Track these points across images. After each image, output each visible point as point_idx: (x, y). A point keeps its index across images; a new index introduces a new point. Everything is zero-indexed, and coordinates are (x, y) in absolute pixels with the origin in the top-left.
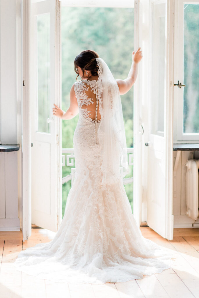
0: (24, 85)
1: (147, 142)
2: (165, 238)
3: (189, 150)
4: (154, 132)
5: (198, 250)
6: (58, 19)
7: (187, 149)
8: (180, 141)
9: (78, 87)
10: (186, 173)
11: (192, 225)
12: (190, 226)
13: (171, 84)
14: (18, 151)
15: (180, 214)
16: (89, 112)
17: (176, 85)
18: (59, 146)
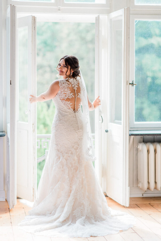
0: (11, 84)
1: (106, 129)
2: (122, 205)
3: (140, 136)
4: (112, 121)
5: (150, 214)
6: (34, 31)
7: (139, 134)
8: (132, 128)
9: (64, 84)
10: (137, 153)
11: (142, 195)
12: (141, 196)
13: (127, 83)
14: (4, 137)
15: (132, 186)
16: (71, 104)
17: (131, 84)
18: (34, 133)
